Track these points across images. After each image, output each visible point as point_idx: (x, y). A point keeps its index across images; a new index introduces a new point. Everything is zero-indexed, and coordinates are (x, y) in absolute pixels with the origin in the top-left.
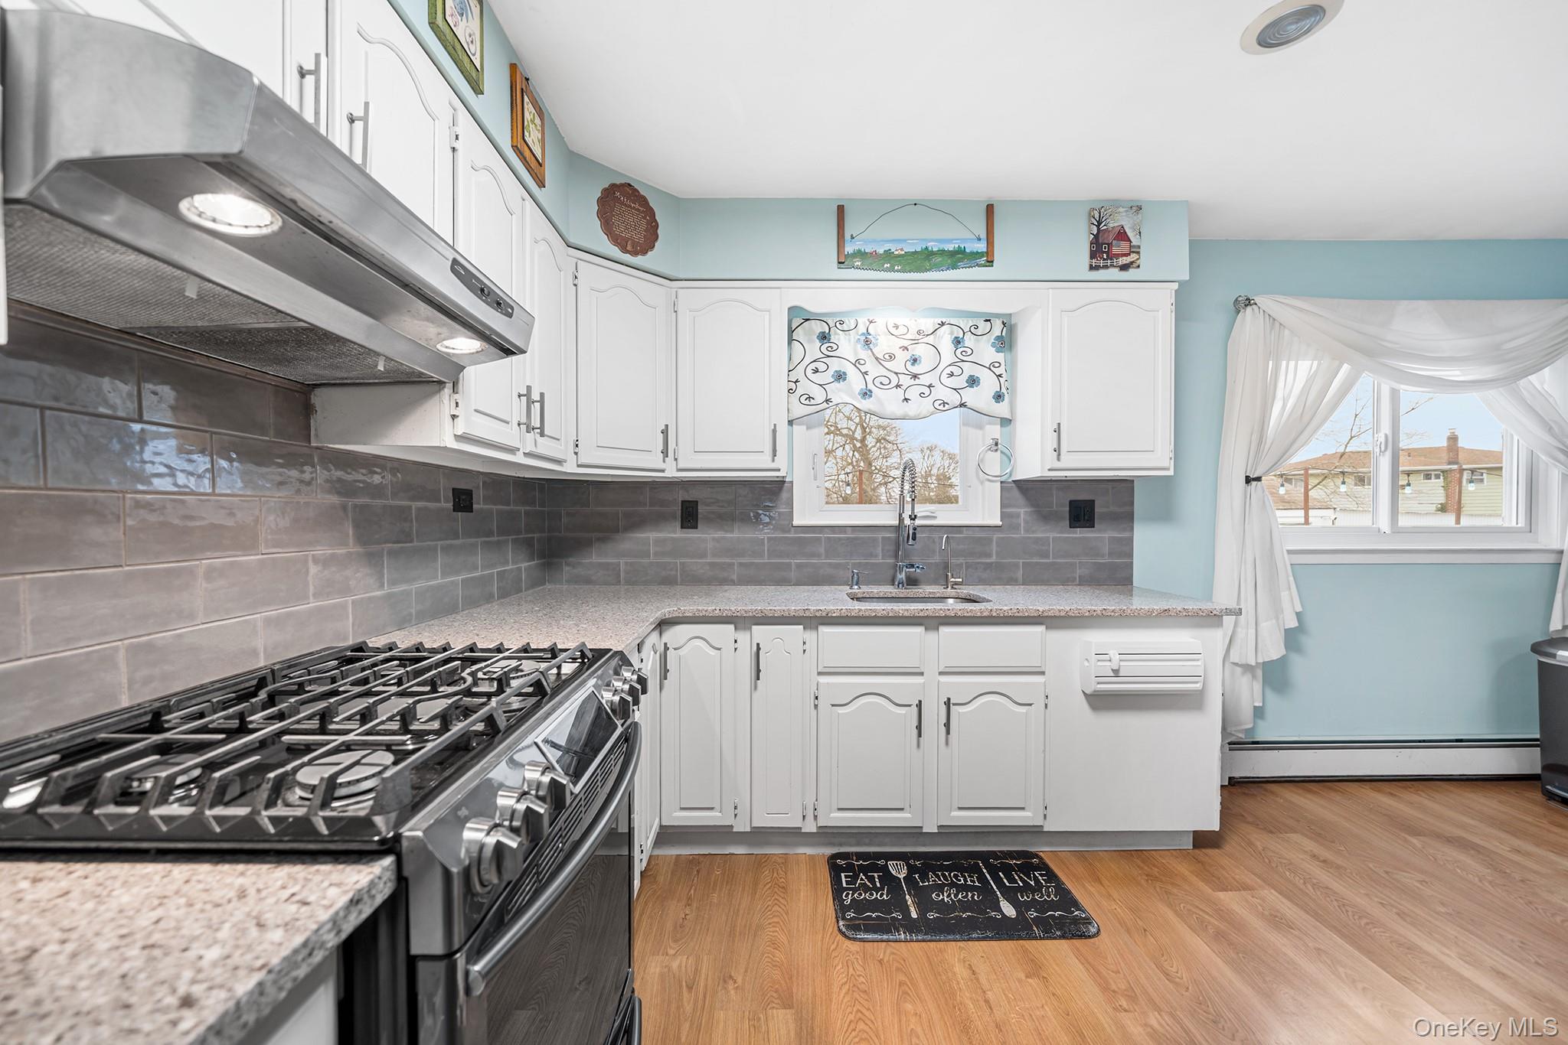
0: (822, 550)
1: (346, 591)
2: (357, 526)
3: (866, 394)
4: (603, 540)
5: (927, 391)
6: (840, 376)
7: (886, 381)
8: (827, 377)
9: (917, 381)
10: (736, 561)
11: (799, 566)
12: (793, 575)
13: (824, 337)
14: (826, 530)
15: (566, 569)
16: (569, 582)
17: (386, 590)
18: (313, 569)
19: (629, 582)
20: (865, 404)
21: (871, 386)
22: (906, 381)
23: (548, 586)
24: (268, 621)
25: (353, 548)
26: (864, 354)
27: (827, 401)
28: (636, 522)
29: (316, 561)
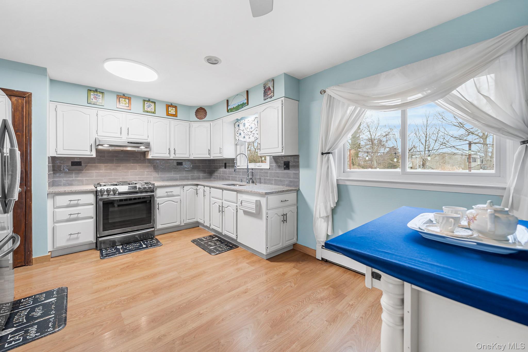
0: (241, 174)
1: (151, 175)
2: (154, 168)
3: (244, 137)
4: (216, 170)
5: (253, 135)
6: (240, 134)
7: (247, 134)
8: (238, 135)
9: (252, 133)
10: (231, 176)
11: (239, 177)
12: (237, 179)
13: (238, 126)
14: (242, 169)
15: (213, 176)
16: (213, 178)
17: (159, 176)
18: (146, 172)
19: (219, 179)
20: (244, 140)
21: (245, 136)
22: (250, 133)
23: (211, 179)
24: (138, 177)
25: (153, 170)
26: (244, 128)
27: (239, 140)
28: (220, 167)
29: (146, 171)
